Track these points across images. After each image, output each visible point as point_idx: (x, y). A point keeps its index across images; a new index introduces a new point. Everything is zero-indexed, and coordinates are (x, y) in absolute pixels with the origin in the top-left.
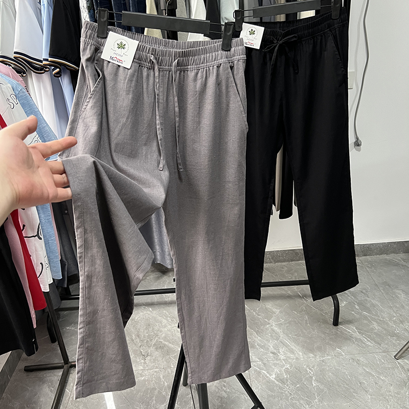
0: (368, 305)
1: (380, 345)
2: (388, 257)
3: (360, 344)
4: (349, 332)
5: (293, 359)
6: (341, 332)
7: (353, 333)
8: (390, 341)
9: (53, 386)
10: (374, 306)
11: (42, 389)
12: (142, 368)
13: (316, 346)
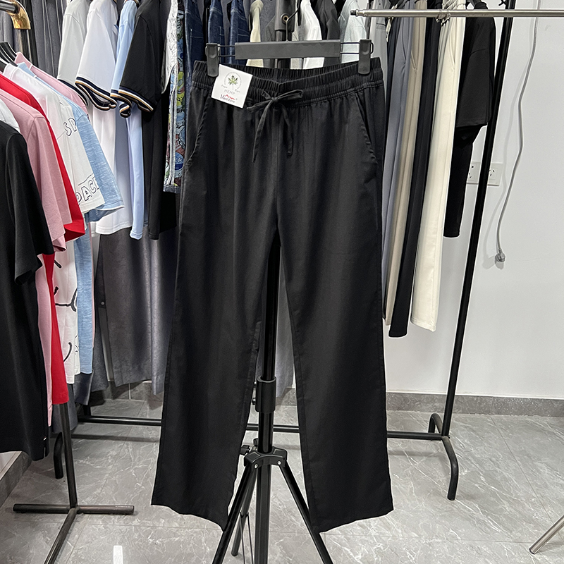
0: (499, 478)
1: (511, 532)
2: (530, 420)
3: (483, 528)
4: (469, 511)
5: (389, 537)
6: (458, 509)
7: (474, 513)
8: (525, 529)
9: (50, 535)
10: (506, 480)
11: (34, 538)
12: (177, 525)
13: (421, 523)
